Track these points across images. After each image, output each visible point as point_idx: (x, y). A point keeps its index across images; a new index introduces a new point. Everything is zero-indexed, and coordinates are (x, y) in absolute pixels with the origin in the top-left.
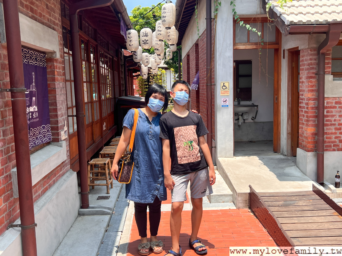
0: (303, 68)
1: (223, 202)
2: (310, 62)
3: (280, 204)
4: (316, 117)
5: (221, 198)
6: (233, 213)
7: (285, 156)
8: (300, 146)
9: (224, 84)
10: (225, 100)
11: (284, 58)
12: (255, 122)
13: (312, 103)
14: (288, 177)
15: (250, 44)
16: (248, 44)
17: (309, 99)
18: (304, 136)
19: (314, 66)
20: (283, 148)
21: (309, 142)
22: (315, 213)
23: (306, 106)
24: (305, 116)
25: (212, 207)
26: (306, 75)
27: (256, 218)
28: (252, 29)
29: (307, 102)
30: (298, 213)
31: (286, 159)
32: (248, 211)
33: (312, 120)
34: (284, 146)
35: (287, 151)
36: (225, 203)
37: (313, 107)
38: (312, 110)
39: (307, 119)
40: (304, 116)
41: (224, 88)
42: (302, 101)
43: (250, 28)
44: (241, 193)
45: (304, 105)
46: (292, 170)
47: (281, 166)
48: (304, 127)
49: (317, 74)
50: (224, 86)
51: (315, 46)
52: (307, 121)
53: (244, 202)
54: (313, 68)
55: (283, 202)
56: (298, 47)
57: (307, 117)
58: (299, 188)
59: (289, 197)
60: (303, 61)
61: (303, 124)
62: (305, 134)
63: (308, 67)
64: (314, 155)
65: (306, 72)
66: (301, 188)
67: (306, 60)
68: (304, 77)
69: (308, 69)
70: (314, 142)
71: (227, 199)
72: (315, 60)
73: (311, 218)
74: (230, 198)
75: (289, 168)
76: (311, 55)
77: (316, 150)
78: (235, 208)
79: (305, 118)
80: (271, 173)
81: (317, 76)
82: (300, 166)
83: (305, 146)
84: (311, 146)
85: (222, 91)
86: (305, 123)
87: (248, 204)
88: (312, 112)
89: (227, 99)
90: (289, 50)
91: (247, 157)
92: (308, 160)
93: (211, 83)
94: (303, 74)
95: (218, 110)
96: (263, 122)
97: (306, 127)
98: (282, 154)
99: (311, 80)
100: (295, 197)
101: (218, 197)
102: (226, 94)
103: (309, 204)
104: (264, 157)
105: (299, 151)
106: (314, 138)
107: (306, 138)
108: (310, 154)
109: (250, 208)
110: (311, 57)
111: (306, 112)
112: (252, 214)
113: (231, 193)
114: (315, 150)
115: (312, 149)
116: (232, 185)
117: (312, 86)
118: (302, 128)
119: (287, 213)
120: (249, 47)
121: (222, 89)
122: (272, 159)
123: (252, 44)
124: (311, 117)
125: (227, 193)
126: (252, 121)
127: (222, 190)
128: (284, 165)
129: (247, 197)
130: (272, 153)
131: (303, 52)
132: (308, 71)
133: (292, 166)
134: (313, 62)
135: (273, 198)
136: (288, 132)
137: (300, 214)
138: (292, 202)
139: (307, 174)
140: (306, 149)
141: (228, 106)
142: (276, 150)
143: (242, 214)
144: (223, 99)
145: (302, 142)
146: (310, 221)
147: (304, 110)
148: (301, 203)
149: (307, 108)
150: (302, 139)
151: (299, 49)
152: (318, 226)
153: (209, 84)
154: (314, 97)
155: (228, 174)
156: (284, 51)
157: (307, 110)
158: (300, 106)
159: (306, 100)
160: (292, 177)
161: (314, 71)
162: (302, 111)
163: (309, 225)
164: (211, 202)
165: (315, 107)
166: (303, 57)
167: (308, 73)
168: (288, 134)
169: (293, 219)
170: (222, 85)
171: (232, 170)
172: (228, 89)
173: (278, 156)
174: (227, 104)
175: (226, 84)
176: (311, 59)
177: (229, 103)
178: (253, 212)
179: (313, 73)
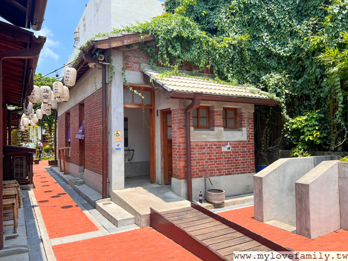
0: (175, 122)
1: (128, 225)
2: (180, 118)
3: (176, 219)
4: (186, 155)
5: (126, 222)
6: (140, 232)
7: (160, 185)
8: (174, 176)
9: (117, 132)
10: (118, 144)
11: (157, 115)
12: (130, 163)
13: (182, 146)
14: (170, 199)
15: (134, 104)
16: (132, 104)
17: (180, 143)
18: (177, 169)
19: (183, 121)
20: (159, 180)
21: (181, 173)
22: (202, 222)
23: (178, 148)
24: (178, 155)
25: (120, 230)
26: (177, 127)
27: (159, 233)
28: (138, 93)
29: (179, 145)
30: (191, 223)
31: (162, 187)
32: (150, 228)
33: (183, 157)
34: (159, 178)
35: (161, 181)
36: (129, 225)
37: (183, 148)
38: (182, 151)
39: (179, 156)
40: (176, 155)
41: (117, 135)
42: (174, 144)
43: (137, 93)
44: (144, 215)
45: (177, 147)
46: (170, 194)
47: (161, 192)
48: (177, 162)
49: (185, 126)
50: (117, 134)
51: (183, 107)
52: (180, 158)
53: (146, 221)
54: (182, 122)
55: (176, 217)
56: (170, 108)
57: (179, 155)
58: (181, 206)
59: (178, 213)
60: (174, 117)
61: (176, 160)
62: (178, 167)
63: (179, 121)
64: (185, 182)
65: (177, 125)
66: (183, 206)
67: (177, 117)
68: (175, 128)
69: (179, 123)
70: (185, 172)
71: (131, 222)
72: (183, 117)
73: (201, 225)
74: (133, 221)
75: (167, 193)
76: (181, 113)
77: (187, 178)
78: (139, 228)
79: (177, 156)
80: (157, 197)
81: (185, 127)
82: (175, 190)
83: (179, 176)
84: (182, 175)
85: (116, 138)
86: (178, 159)
87: (149, 223)
88: (183, 152)
89: (120, 144)
90: (161, 110)
91: (134, 188)
92: (182, 186)
93: (106, 131)
94: (175, 126)
95: (112, 152)
96: (136, 163)
97: (179, 162)
98: (157, 184)
99: (181, 130)
100: (183, 212)
101: (123, 221)
102: (119, 140)
103: (194, 216)
104: (146, 187)
105: (173, 180)
106: (184, 169)
107: (180, 170)
108: (183, 181)
109: (151, 226)
110: (181, 115)
111: (178, 152)
112: (155, 230)
113: (133, 217)
114: (185, 178)
115: (183, 177)
116: (134, 210)
117: (182, 134)
118: (175, 163)
119: (184, 225)
120: (134, 107)
121: (116, 136)
122: (152, 188)
123: (136, 104)
124: (182, 155)
125: (130, 217)
126: (128, 162)
127: (125, 216)
128: (163, 192)
129: (149, 217)
130: (149, 184)
131: (174, 111)
132: (179, 124)
133: (168, 191)
134: (182, 118)
135: (169, 215)
136: (162, 167)
137: (193, 224)
138: (183, 216)
139: (182, 196)
140: (180, 177)
141: (120, 149)
142: (153, 181)
143: (147, 231)
144: (116, 144)
145: (176, 173)
146: (202, 228)
147: (176, 150)
148: (189, 216)
149: (179, 149)
150: (176, 171)
151: (171, 110)
152: (209, 230)
153: (105, 132)
154: (183, 141)
155: (127, 202)
156: (157, 111)
157: (180, 150)
158: (173, 148)
159: (178, 143)
160: (173, 199)
161: (183, 124)
162: (175, 151)
163: (203, 230)
164: (118, 227)
165: (184, 148)
166: (174, 114)
167: (179, 125)
168: (161, 168)
169: (190, 228)
170: (116, 133)
171: (128, 199)
172: (120, 136)
173: (156, 186)
174: (120, 147)
175: (119, 132)
176: (181, 116)
177: (121, 147)
178: (154, 228)
179: (182, 125)
